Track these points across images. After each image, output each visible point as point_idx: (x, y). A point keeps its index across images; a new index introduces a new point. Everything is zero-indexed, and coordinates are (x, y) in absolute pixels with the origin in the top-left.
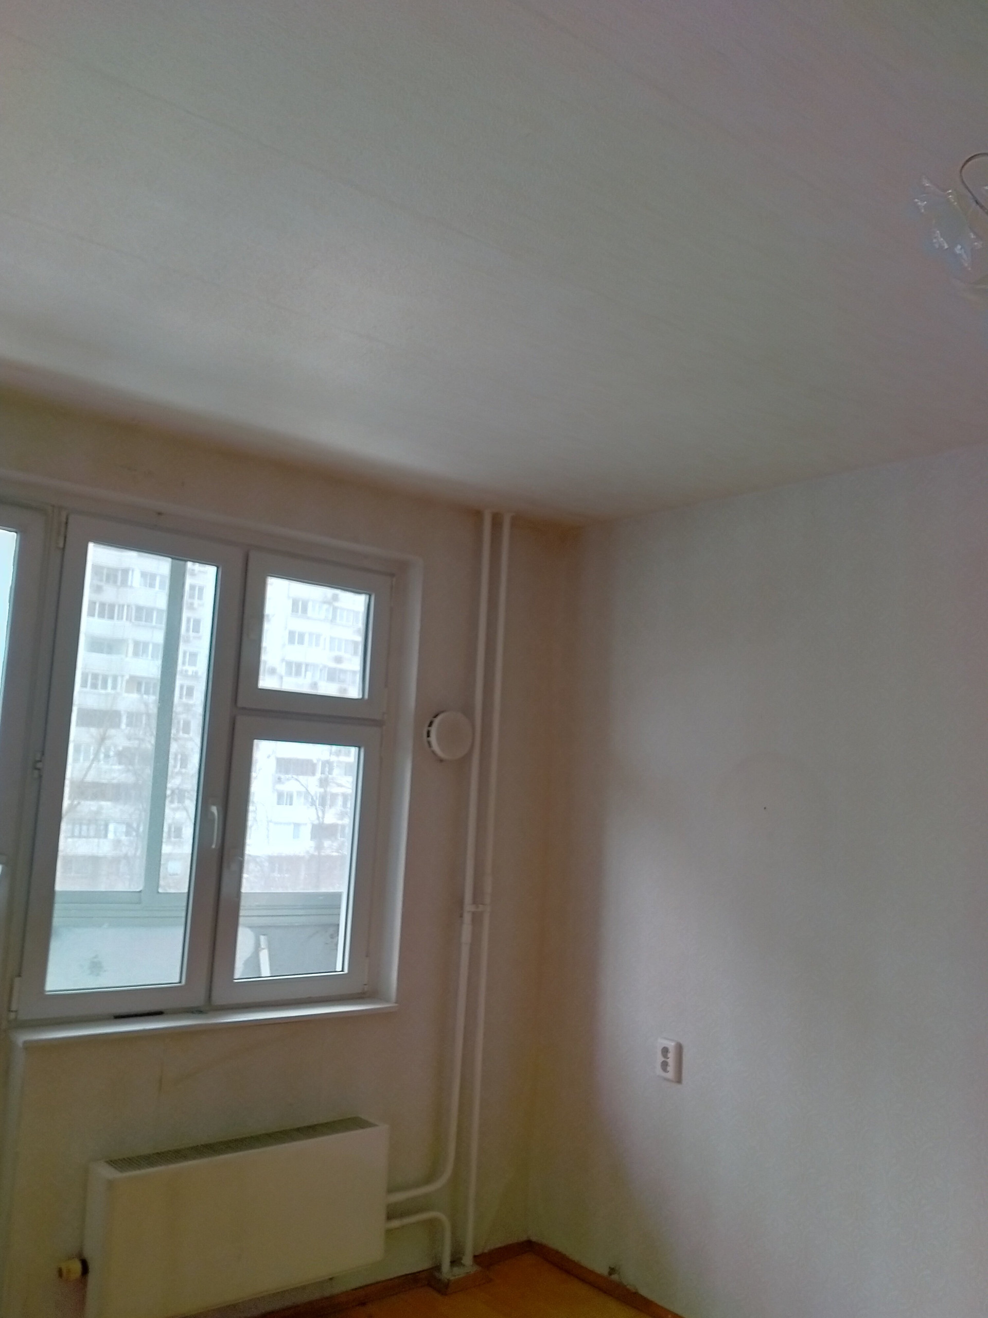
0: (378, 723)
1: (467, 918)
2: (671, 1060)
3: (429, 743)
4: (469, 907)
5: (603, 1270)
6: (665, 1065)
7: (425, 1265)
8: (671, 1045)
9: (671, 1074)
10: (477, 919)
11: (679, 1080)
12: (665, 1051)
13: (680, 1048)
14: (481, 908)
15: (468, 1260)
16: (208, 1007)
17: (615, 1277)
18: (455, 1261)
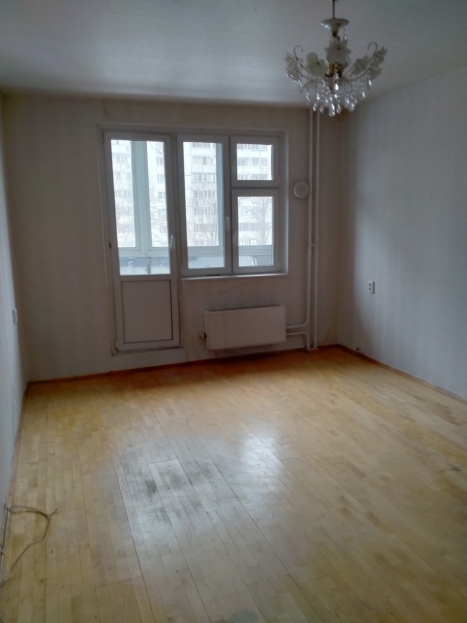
0: (278, 188)
1: (310, 248)
2: (371, 287)
3: (294, 193)
4: (310, 244)
5: (355, 350)
6: (370, 289)
7: (302, 347)
8: (371, 283)
9: (371, 291)
10: (313, 249)
11: (374, 292)
12: (370, 285)
13: (374, 283)
14: (315, 245)
15: (315, 346)
16: (233, 273)
17: (358, 351)
18: (312, 346)
